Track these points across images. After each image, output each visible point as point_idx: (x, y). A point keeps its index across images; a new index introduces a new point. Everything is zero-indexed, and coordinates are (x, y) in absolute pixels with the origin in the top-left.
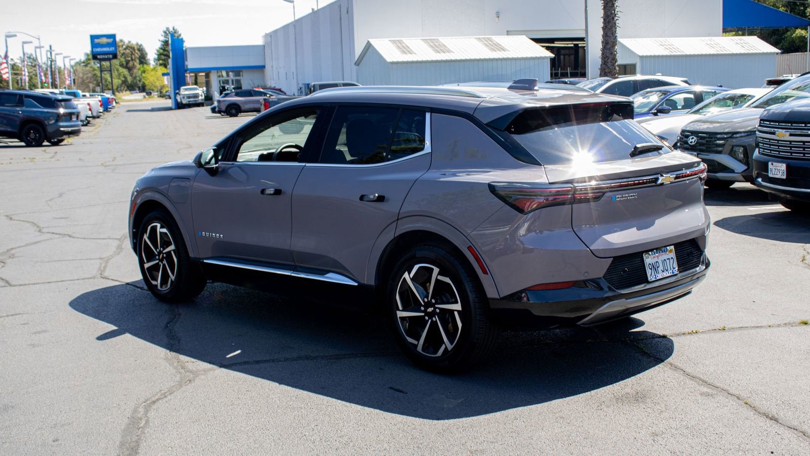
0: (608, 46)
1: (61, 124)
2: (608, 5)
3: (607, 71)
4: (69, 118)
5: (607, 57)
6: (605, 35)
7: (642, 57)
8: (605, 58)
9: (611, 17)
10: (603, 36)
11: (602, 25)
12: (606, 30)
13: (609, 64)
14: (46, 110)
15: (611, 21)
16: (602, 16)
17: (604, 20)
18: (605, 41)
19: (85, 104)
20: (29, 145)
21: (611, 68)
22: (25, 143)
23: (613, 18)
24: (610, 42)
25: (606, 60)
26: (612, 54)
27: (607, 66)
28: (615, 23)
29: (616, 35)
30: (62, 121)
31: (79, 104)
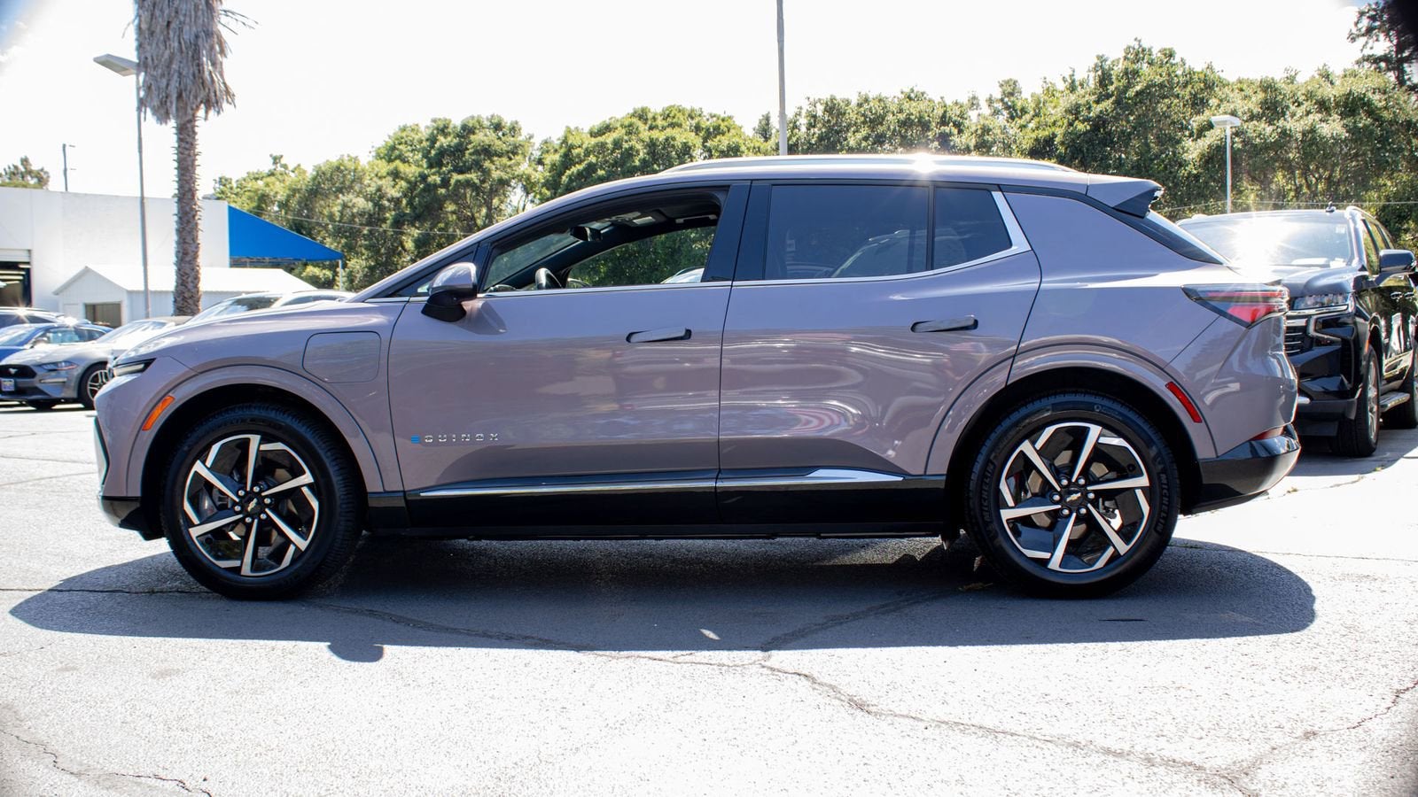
0: (188, 259)
2: (186, 197)
3: (186, 295)
5: (187, 274)
6: (181, 241)
7: (130, 293)
8: (182, 276)
9: (190, 215)
10: (178, 243)
11: (175, 226)
12: (184, 234)
13: (190, 286)
15: (191, 220)
16: (176, 212)
17: (180, 218)
18: (181, 251)
21: (193, 291)
23: (194, 216)
24: (190, 252)
25: (184, 278)
26: (193, 270)
27: (186, 287)
28: (197, 224)
29: (199, 242)
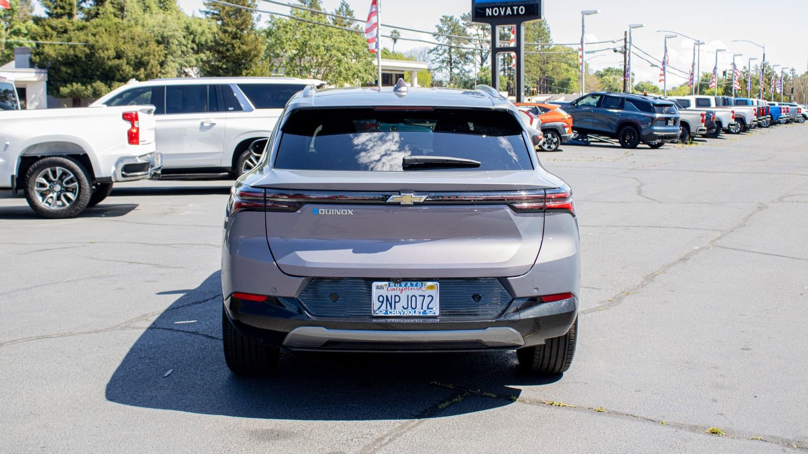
1: (655, 128)
4: (664, 122)
14: (643, 114)
19: (729, 111)
20: (624, 146)
22: (621, 144)
30: (656, 126)
31: (717, 111)
